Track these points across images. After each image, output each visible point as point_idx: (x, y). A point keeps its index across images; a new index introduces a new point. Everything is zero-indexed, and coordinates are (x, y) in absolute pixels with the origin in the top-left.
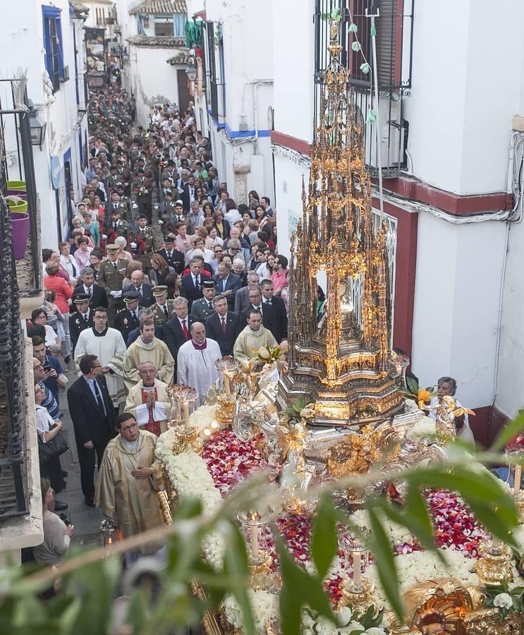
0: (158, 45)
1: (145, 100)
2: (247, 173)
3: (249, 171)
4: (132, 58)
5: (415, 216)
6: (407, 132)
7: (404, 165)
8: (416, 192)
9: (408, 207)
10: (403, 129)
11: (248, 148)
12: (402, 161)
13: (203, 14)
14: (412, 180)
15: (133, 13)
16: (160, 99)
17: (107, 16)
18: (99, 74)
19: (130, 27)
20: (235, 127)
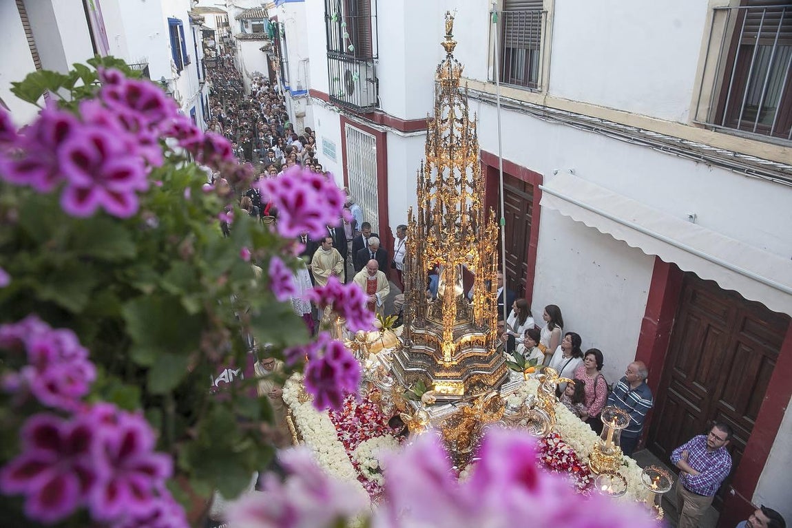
0: (253, 39)
1: (247, 75)
2: (303, 117)
3: (305, 116)
4: (239, 48)
5: (385, 134)
6: (377, 85)
7: (377, 105)
8: (383, 120)
9: (381, 129)
10: (375, 84)
11: (303, 101)
12: (376, 102)
13: (275, 18)
14: (381, 113)
15: (237, 19)
16: (257, 74)
17: (224, 21)
18: (213, 60)
19: (236, 28)
20: (294, 89)
